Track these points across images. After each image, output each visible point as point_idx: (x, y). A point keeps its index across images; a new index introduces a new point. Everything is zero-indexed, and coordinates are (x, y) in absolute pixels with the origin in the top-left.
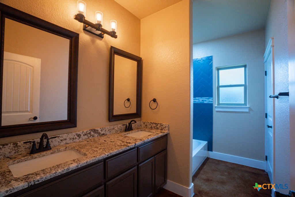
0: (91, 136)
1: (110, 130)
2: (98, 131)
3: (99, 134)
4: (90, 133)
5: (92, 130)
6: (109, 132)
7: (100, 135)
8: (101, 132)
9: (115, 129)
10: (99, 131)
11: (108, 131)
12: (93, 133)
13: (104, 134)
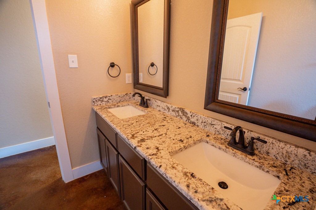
0: (179, 117)
1: (205, 124)
2: (186, 113)
3: (188, 119)
4: (178, 111)
5: (180, 109)
6: (203, 124)
7: (190, 121)
8: (190, 117)
9: (215, 126)
10: (188, 115)
11: (202, 122)
12: (181, 113)
13: (194, 123)
